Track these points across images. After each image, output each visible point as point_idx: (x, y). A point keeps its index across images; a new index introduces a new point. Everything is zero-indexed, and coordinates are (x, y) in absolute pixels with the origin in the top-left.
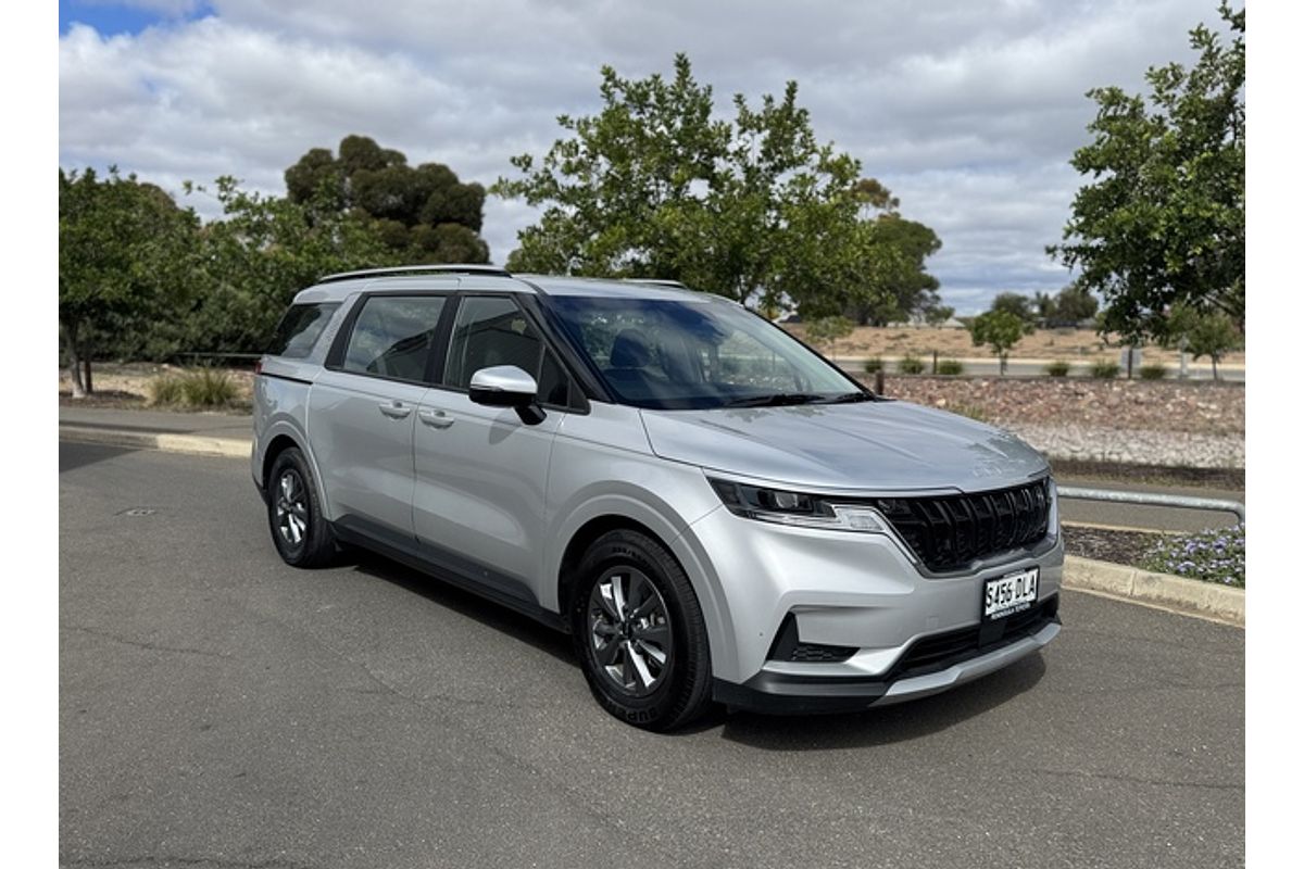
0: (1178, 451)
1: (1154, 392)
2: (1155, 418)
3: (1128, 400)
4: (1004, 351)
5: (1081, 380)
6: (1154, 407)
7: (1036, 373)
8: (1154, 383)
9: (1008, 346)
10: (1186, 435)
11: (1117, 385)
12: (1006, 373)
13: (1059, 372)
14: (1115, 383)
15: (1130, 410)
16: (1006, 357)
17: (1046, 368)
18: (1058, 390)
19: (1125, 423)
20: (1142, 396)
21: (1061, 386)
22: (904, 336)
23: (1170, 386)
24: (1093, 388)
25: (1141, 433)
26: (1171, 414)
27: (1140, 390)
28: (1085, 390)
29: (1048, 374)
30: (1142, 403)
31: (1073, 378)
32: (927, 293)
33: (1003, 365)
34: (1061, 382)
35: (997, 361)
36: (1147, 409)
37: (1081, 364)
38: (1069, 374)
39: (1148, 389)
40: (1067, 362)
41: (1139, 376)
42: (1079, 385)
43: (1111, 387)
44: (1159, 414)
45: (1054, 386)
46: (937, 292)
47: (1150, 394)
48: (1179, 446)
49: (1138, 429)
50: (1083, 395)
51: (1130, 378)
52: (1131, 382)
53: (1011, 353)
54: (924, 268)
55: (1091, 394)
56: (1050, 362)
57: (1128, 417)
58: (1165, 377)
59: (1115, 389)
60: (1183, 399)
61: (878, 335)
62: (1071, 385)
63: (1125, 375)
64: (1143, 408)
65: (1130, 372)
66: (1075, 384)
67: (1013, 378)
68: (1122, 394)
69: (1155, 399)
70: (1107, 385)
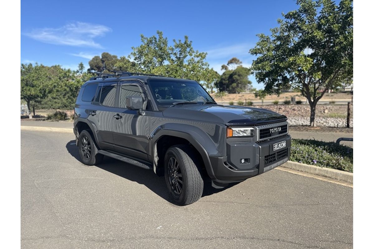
0: (304, 122)
1: (299, 107)
2: (299, 114)
3: (292, 109)
4: (262, 99)
5: (281, 105)
6: (298, 111)
7: (270, 104)
8: (299, 105)
9: (264, 98)
10: (306, 118)
11: (290, 106)
12: (263, 104)
13: (276, 103)
14: (289, 105)
15: (293, 112)
16: (262, 100)
17: (272, 102)
18: (275, 108)
19: (291, 115)
20: (296, 108)
21: (276, 107)
22: (243, 96)
23: (303, 105)
24: (283, 107)
25: (295, 117)
26: (302, 113)
27: (295, 107)
28: (282, 108)
29: (273, 104)
30: (295, 110)
31: (279, 105)
32: (249, 84)
33: (263, 102)
34: (276, 106)
35: (261, 101)
36: (297, 111)
37: (281, 100)
38: (279, 103)
39: (298, 107)
40: (277, 101)
41: (295, 103)
42: (281, 106)
43: (288, 107)
44: (300, 113)
45: (275, 107)
46: (252, 85)
47: (298, 108)
48: (304, 120)
49: (294, 116)
50: (281, 109)
51: (293, 104)
52: (293, 105)
53: (264, 99)
54: (248, 79)
55: (283, 108)
56: (274, 101)
57: (292, 114)
58: (302, 103)
59: (290, 107)
60: (306, 109)
61: (237, 96)
62: (279, 107)
63: (292, 103)
64: (296, 111)
65: (293, 103)
66: (279, 106)
67: (265, 105)
68: (291, 108)
69: (298, 109)
70: (287, 106)
